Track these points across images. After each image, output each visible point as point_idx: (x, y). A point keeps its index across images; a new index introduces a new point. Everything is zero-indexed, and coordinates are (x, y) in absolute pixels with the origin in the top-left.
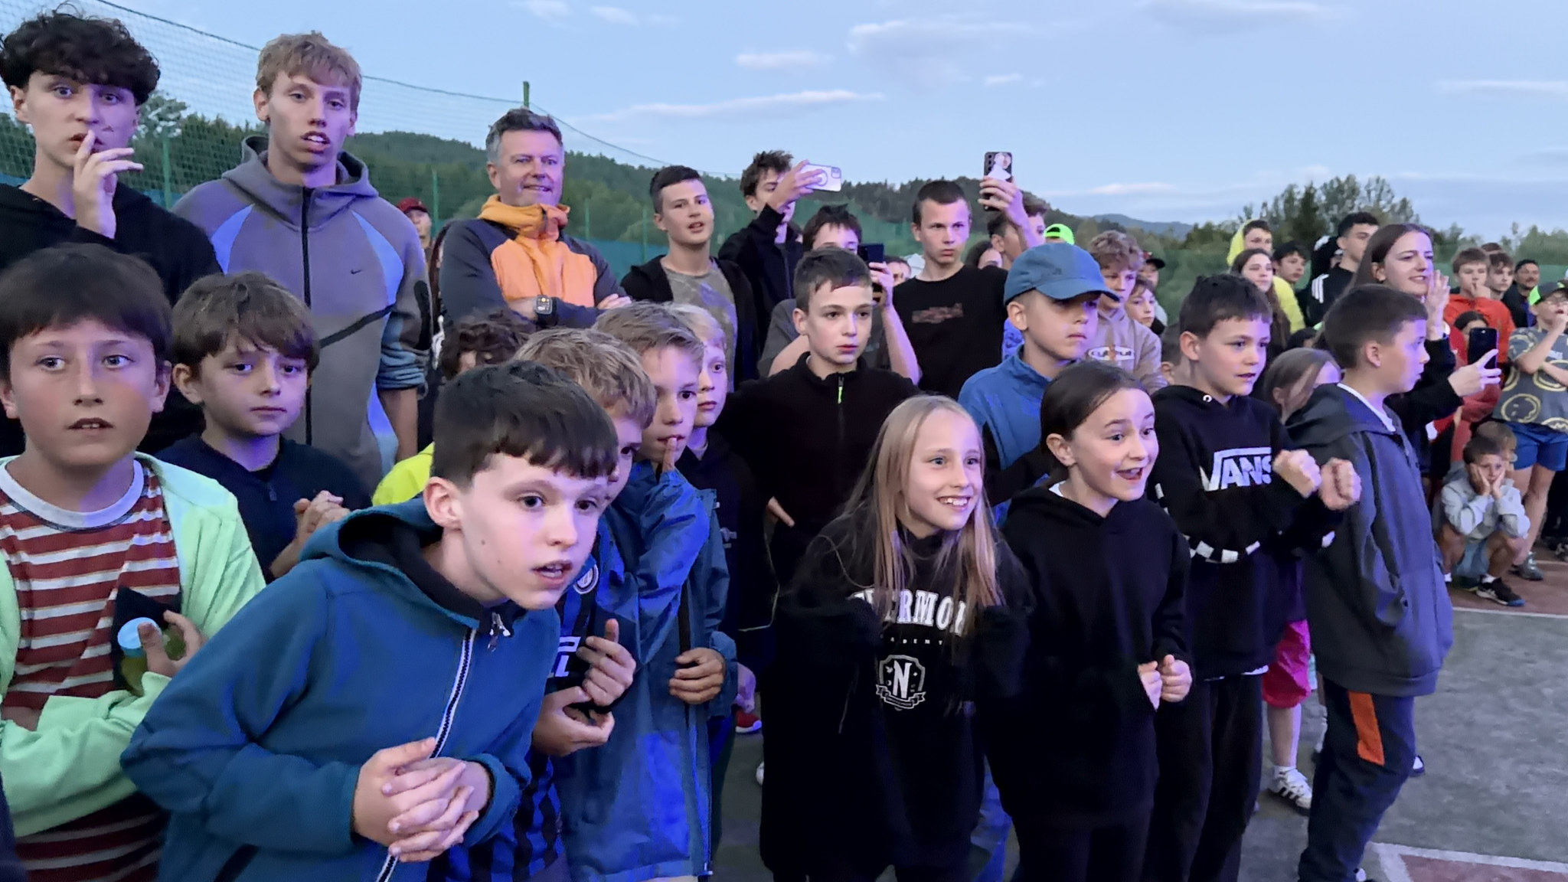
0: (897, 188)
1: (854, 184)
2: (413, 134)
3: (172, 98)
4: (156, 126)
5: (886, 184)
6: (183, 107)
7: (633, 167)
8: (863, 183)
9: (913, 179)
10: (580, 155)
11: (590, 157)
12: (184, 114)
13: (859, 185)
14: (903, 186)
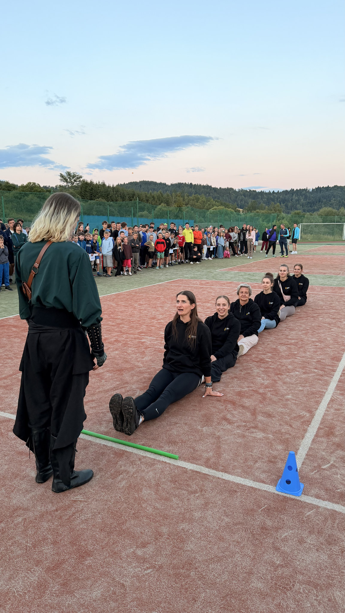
0: (311, 190)
2: (148, 181)
3: (78, 174)
4: (73, 183)
5: (307, 189)
6: (81, 177)
7: (218, 188)
8: (299, 189)
9: (317, 187)
11: (203, 185)
12: (81, 179)
13: (297, 190)
14: (313, 189)
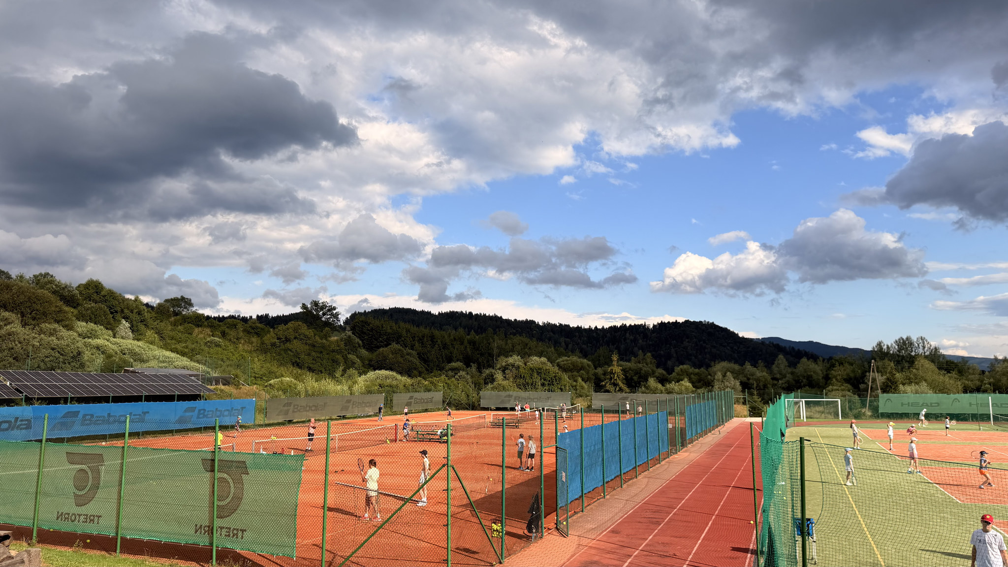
1: (628, 325)
7: (511, 320)
10: (485, 315)
11: (489, 316)
